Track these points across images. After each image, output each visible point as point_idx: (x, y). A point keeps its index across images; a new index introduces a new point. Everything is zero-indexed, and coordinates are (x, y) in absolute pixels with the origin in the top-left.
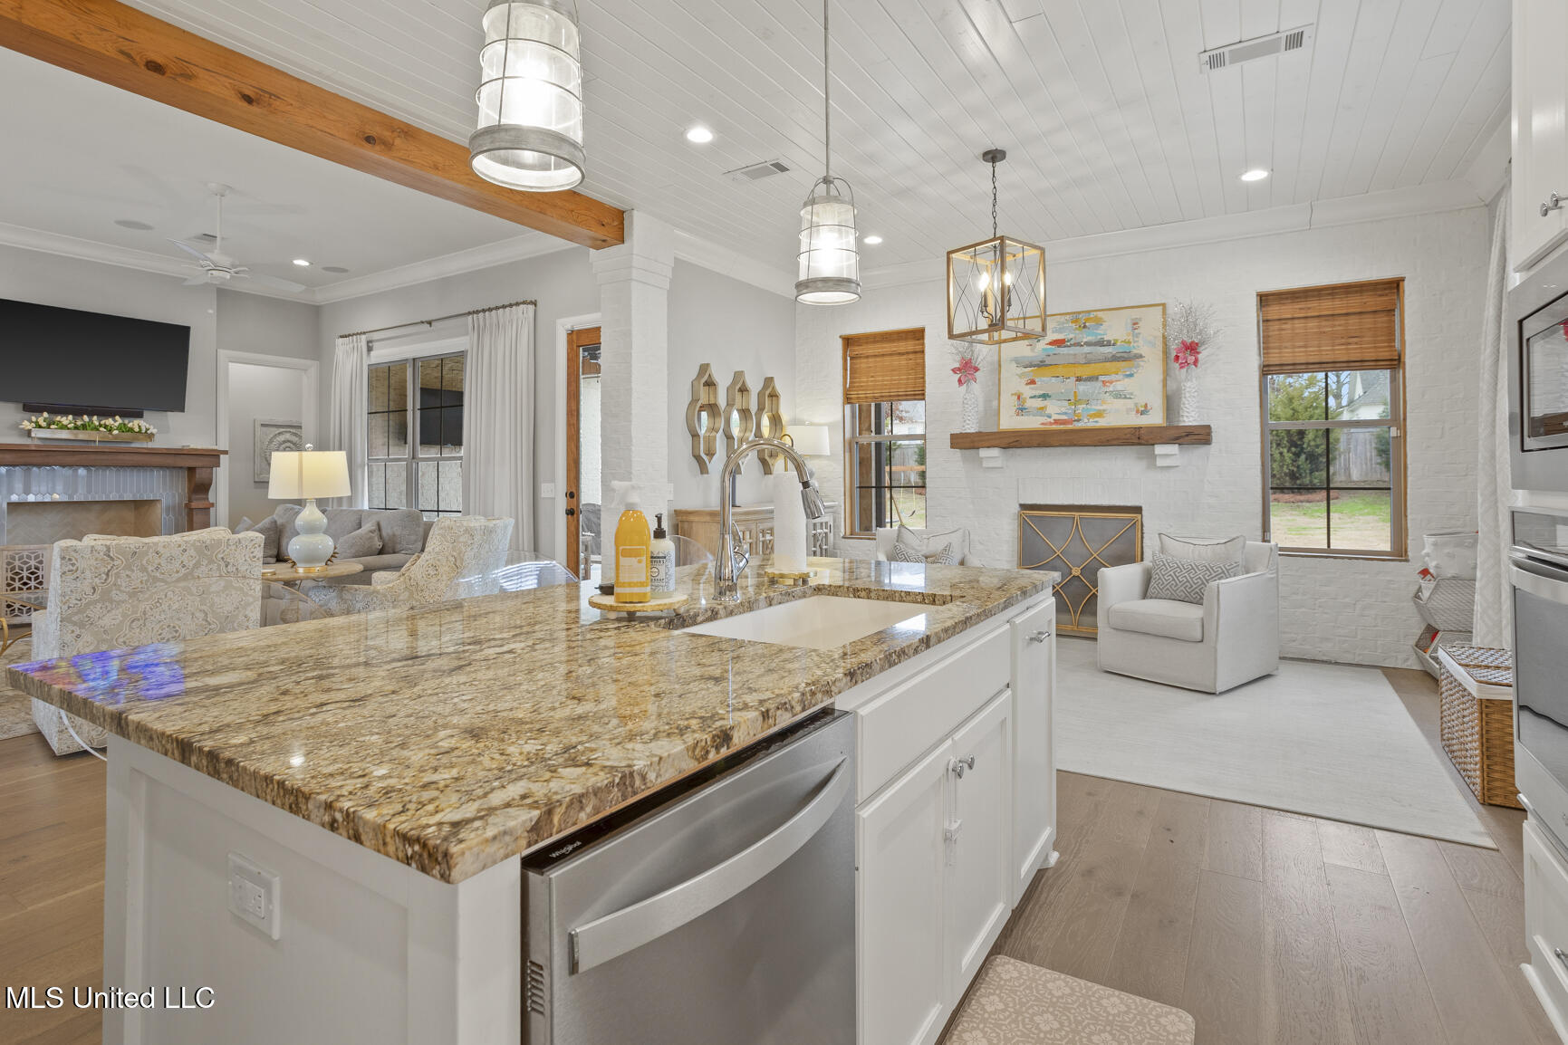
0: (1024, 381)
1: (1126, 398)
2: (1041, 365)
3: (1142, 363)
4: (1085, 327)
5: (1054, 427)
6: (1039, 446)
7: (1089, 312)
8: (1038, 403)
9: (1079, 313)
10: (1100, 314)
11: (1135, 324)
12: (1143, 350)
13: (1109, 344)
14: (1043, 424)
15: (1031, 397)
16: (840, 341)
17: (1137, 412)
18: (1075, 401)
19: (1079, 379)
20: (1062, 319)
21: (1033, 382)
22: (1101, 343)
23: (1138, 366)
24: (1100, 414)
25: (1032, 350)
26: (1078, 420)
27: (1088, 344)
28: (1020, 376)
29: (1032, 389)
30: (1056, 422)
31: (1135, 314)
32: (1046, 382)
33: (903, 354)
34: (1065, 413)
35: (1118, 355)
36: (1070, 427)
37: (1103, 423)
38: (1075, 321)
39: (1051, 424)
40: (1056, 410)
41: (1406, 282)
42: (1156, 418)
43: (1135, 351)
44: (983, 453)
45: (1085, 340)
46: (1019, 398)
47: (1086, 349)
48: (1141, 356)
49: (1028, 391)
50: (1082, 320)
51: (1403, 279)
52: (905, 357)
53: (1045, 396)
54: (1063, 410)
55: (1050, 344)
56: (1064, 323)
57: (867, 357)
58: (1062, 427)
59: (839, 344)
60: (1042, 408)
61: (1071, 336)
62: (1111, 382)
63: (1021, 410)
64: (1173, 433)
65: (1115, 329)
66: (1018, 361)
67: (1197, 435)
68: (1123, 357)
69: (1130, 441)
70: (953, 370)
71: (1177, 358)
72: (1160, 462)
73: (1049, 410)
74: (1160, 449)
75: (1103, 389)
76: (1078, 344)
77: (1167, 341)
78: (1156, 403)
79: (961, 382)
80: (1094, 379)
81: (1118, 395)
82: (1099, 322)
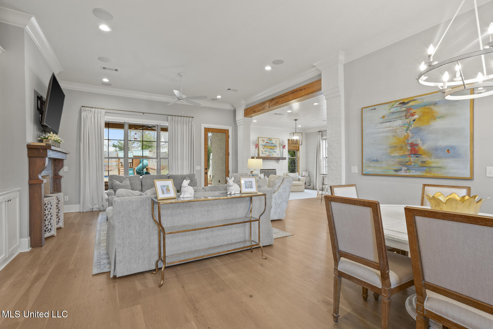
2: (265, 146)
4: (270, 141)
6: (267, 159)
8: (265, 152)
10: (272, 139)
11: (276, 141)
12: (277, 145)
13: (273, 144)
14: (266, 156)
17: (277, 155)
18: (270, 152)
19: (270, 149)
20: (267, 139)
21: (264, 149)
22: (272, 143)
23: (277, 148)
24: (273, 155)
27: (271, 143)
28: (262, 147)
30: (268, 156)
31: (276, 139)
32: (266, 149)
34: (269, 154)
36: (269, 156)
37: (273, 156)
38: (269, 139)
40: (267, 153)
42: (279, 156)
47: (270, 144)
49: (263, 150)
50: (270, 139)
53: (266, 151)
55: (266, 142)
60: (265, 153)
63: (263, 153)
64: (283, 158)
65: (274, 141)
66: (261, 145)
67: (285, 159)
68: (275, 146)
69: (278, 159)
70: (255, 145)
71: (283, 147)
72: (279, 162)
73: (266, 154)
74: (280, 160)
75: (273, 151)
76: (269, 143)
77: (280, 144)
78: (279, 154)
79: (256, 148)
80: (272, 149)
81: (275, 152)
82: (272, 140)
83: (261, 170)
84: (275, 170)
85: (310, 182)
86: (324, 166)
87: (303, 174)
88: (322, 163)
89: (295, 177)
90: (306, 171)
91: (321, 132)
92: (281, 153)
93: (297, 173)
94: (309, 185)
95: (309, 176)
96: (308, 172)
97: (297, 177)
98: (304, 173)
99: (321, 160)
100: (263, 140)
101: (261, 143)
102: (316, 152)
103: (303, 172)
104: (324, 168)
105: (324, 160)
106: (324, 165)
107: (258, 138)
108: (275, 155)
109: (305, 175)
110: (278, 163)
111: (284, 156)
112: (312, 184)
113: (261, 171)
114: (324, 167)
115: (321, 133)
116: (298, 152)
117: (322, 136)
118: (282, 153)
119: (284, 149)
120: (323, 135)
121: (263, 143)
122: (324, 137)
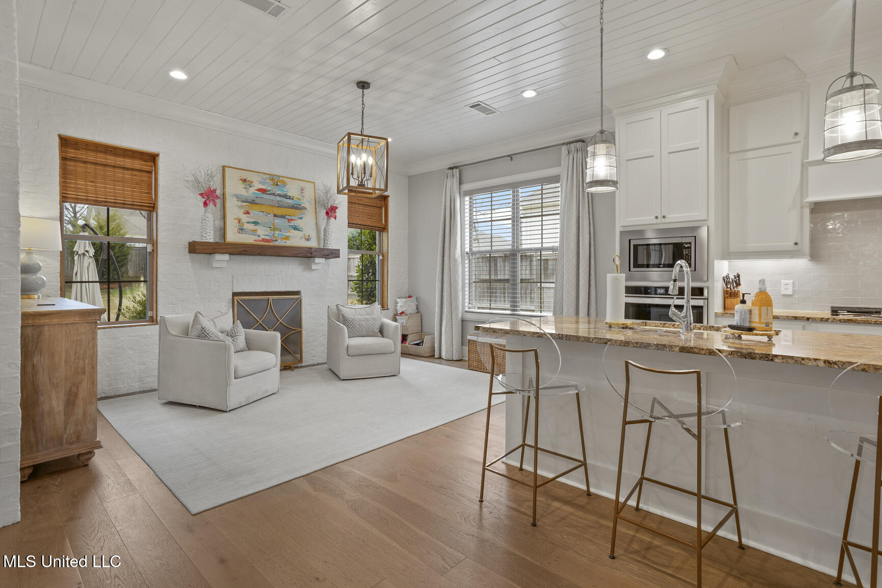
0: (242, 211)
1: (299, 230)
2: (253, 202)
3: (306, 213)
4: (277, 185)
5: (262, 243)
6: (259, 254)
7: (279, 176)
8: (252, 227)
9: (274, 175)
10: (285, 180)
11: (302, 190)
12: (306, 205)
13: (290, 198)
14: (255, 240)
15: (247, 223)
16: (57, 140)
17: (305, 239)
18: (274, 229)
19: (275, 216)
20: (265, 176)
21: (248, 213)
22: (286, 196)
23: (305, 214)
24: (287, 238)
25: (247, 192)
26: (276, 241)
27: (279, 195)
28: (241, 207)
29: (248, 217)
30: (263, 240)
31: (303, 184)
32: (255, 214)
33: (128, 169)
34: (268, 236)
35: (295, 205)
36: (271, 244)
37: (289, 243)
38: (272, 180)
39: (260, 241)
40: (263, 233)
41: (390, 198)
42: (313, 244)
43: (303, 205)
44: (218, 257)
45: (277, 193)
46: (239, 222)
47: (279, 198)
48: (306, 209)
49: (245, 218)
50: (276, 181)
51: (389, 196)
52: (129, 172)
53: (256, 223)
54: (267, 233)
55: (258, 190)
56: (265, 179)
57: (85, 162)
58: (267, 244)
59: (56, 142)
60: (254, 231)
61: (270, 188)
62: (292, 220)
63: (241, 230)
64: (326, 252)
65: (292, 190)
66: (238, 197)
67: (335, 254)
68: (297, 207)
69: (306, 255)
70: (201, 194)
71: (327, 213)
72: (314, 267)
73: (259, 232)
74: (317, 260)
75: (287, 224)
76: (274, 194)
77: (317, 202)
78: (313, 235)
79: (205, 204)
80: (283, 217)
81: (295, 228)
82: (284, 184)
83: (235, 294)
84: (298, 293)
85: (421, 332)
86: (467, 281)
87: (399, 305)
88: (460, 270)
89: (367, 320)
90: (410, 297)
91: (456, 167)
92: (322, 233)
93: (377, 306)
94: (417, 344)
95: (418, 312)
96: (414, 299)
97: (374, 319)
98: (401, 302)
99: (455, 261)
100: (245, 181)
101: (234, 187)
102: (441, 234)
103: (398, 300)
104: (467, 289)
105: (467, 261)
106: (467, 277)
107: (224, 167)
108: (296, 240)
109: (404, 309)
110: (309, 268)
111: (332, 245)
112: (427, 339)
113: (235, 298)
114: (467, 285)
115: (456, 172)
116: (385, 234)
117: (460, 183)
118: (325, 235)
119: (332, 219)
120: (464, 178)
121: (243, 192)
122: (466, 187)
